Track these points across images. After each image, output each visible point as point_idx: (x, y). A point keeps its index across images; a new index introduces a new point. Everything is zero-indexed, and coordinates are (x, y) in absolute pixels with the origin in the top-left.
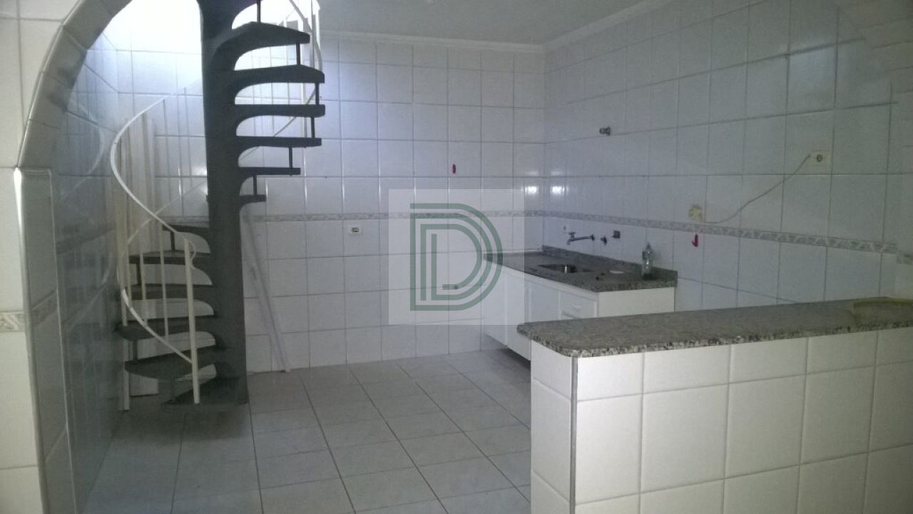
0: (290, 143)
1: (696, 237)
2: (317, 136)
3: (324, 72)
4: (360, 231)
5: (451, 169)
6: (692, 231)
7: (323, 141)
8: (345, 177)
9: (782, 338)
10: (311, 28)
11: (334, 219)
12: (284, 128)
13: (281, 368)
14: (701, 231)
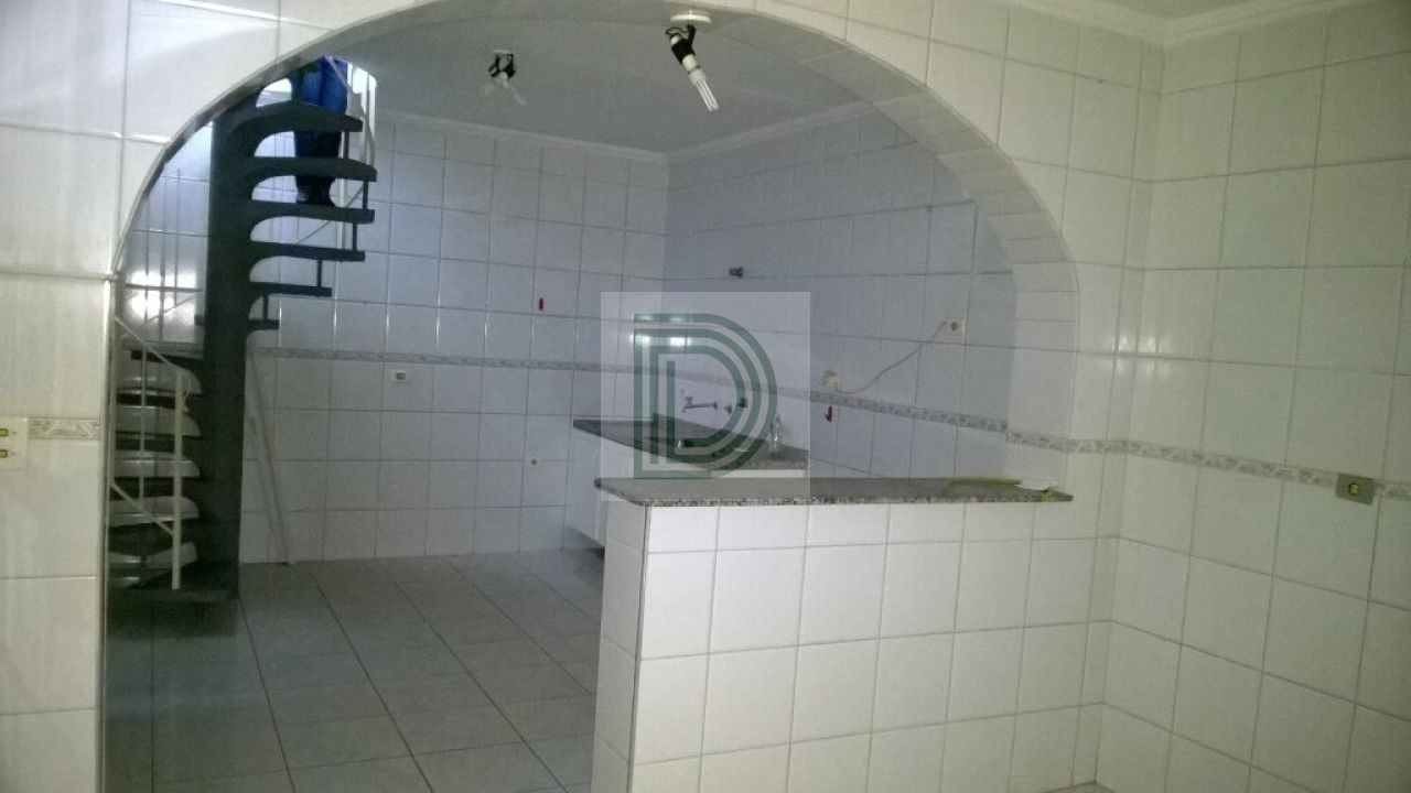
0: (321, 254)
1: (830, 409)
2: (360, 247)
3: (376, 167)
4: (407, 379)
5: (537, 304)
6: (826, 402)
7: (367, 254)
8: (391, 304)
9: (858, 503)
10: (365, 110)
11: (373, 360)
12: (313, 233)
13: (283, 560)
14: (837, 403)
